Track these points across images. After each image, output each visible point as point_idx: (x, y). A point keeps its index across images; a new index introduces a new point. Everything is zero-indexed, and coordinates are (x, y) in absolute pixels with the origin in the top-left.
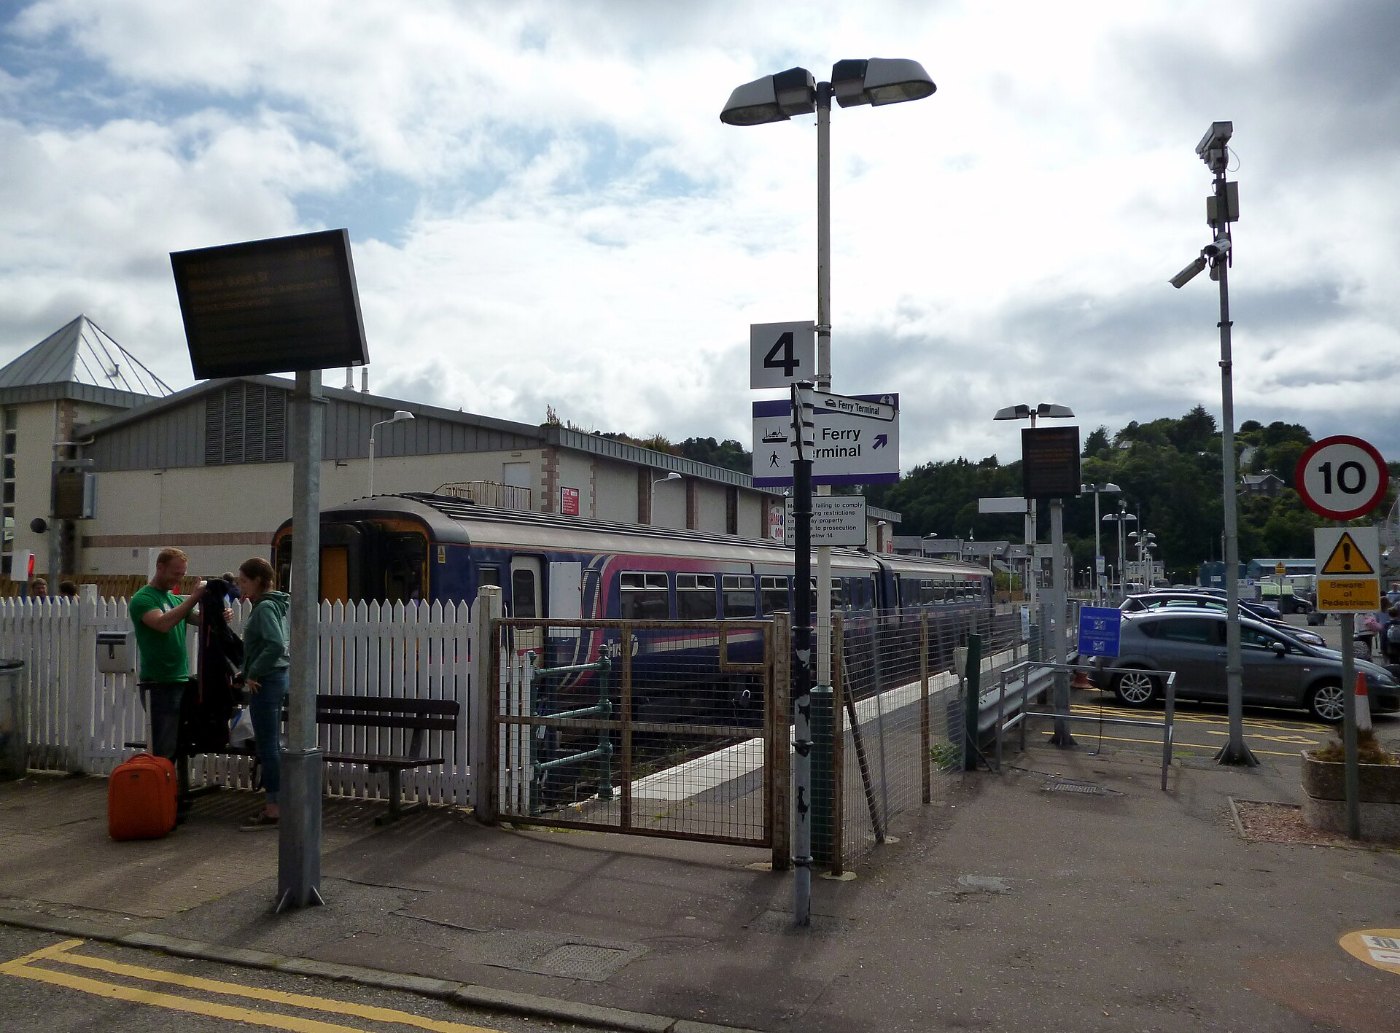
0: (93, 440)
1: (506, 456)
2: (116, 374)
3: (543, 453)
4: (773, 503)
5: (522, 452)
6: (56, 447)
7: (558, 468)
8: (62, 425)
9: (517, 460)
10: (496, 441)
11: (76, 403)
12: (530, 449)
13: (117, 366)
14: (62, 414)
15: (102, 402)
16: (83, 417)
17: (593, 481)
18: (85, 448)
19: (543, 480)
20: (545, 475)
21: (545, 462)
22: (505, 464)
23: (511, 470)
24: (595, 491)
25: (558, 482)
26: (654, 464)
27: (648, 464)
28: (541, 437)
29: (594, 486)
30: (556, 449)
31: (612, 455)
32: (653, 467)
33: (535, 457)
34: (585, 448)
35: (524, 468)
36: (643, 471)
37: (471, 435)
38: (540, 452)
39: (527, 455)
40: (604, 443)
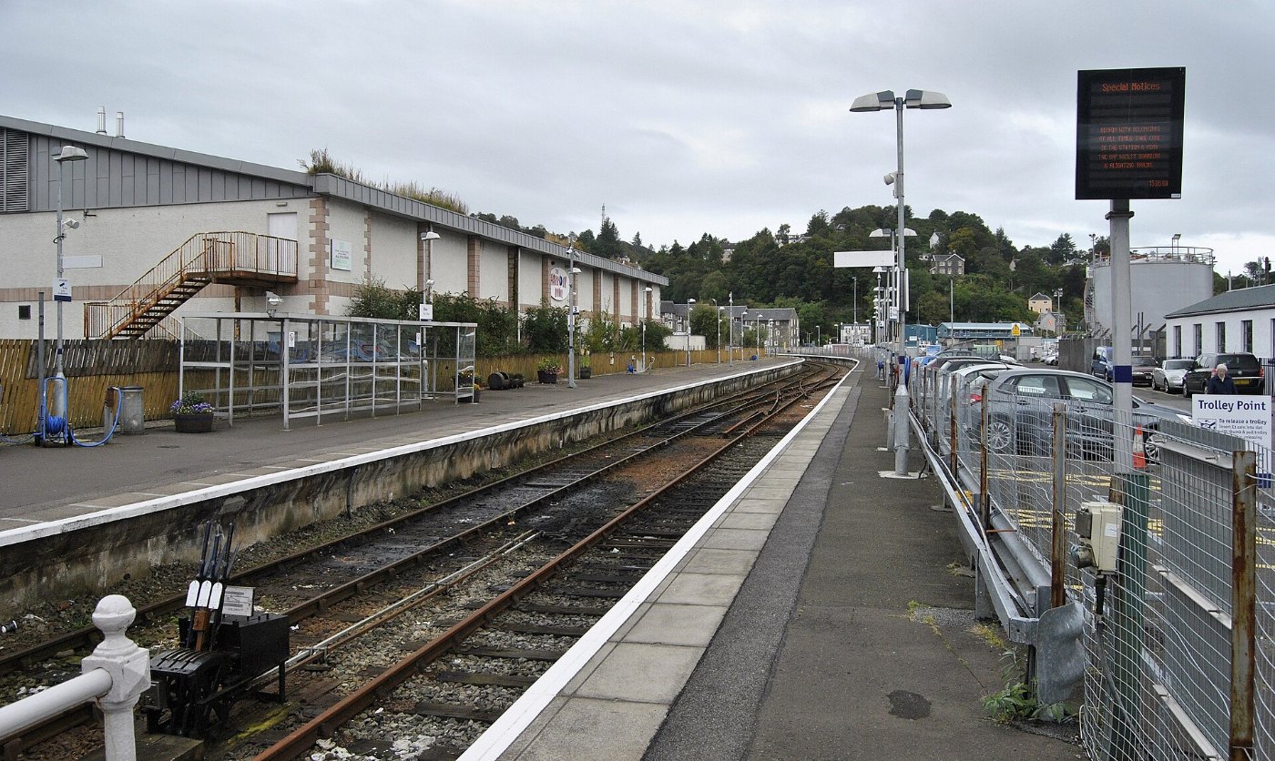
1: (271, 206)
3: (311, 202)
4: (553, 263)
5: (289, 201)
7: (328, 220)
9: (283, 210)
10: (259, 190)
12: (297, 198)
17: (368, 235)
19: (311, 232)
20: (313, 226)
21: (313, 212)
22: (269, 214)
23: (275, 221)
24: (369, 245)
25: (328, 234)
26: (433, 220)
27: (428, 218)
28: (308, 184)
29: (369, 240)
30: (326, 197)
31: (388, 207)
32: (432, 223)
33: (304, 207)
34: (358, 199)
35: (289, 219)
36: (423, 226)
37: (232, 183)
38: (308, 201)
39: (293, 205)
40: (380, 194)
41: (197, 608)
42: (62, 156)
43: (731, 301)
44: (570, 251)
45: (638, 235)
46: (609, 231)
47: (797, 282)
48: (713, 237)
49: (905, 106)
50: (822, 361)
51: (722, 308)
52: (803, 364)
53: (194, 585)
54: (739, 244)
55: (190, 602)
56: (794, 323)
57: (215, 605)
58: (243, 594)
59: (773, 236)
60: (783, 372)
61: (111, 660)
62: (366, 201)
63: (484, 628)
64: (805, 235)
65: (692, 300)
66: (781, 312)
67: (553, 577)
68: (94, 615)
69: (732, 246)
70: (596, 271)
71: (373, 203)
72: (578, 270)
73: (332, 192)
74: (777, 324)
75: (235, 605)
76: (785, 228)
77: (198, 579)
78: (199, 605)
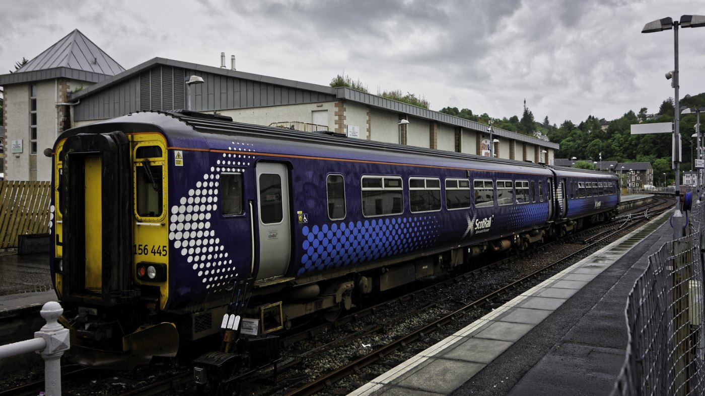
0: (79, 102)
1: (314, 107)
2: (95, 63)
3: (336, 104)
4: (483, 137)
5: (323, 104)
6: (58, 106)
7: (345, 114)
8: (60, 93)
9: (320, 109)
10: (307, 98)
11: (69, 80)
12: (328, 102)
13: (96, 59)
14: (60, 87)
15: (84, 80)
16: (72, 88)
17: (369, 122)
18: (75, 106)
19: (336, 121)
20: (337, 118)
21: (337, 109)
22: (313, 111)
23: (316, 115)
24: (370, 128)
25: (345, 122)
26: (408, 112)
27: (404, 111)
28: (333, 93)
29: (369, 124)
30: (344, 101)
31: (380, 106)
32: (408, 114)
33: (331, 107)
34: (362, 101)
35: (324, 114)
36: (402, 116)
37: (292, 94)
38: (333, 103)
39: (326, 106)
40: (375, 98)
41: (227, 329)
42: (190, 81)
43: (600, 158)
44: (490, 129)
45: (547, 118)
46: (528, 116)
47: (651, 145)
48: (595, 118)
49: (680, 26)
50: (667, 196)
51: (595, 162)
52: (653, 197)
53: (226, 316)
54: (612, 122)
55: (223, 326)
56: (650, 172)
57: (236, 328)
58: (253, 322)
59: (636, 115)
60: (637, 203)
61: (46, 333)
62: (367, 102)
63: (399, 350)
64: (658, 114)
65: (574, 158)
66: (640, 165)
67: (448, 324)
68: (41, 311)
69: (608, 123)
70: (511, 141)
71: (371, 103)
72: (497, 141)
73: (347, 97)
74: (638, 172)
75: (249, 329)
76: (643, 110)
77: (228, 313)
78: (228, 327)
